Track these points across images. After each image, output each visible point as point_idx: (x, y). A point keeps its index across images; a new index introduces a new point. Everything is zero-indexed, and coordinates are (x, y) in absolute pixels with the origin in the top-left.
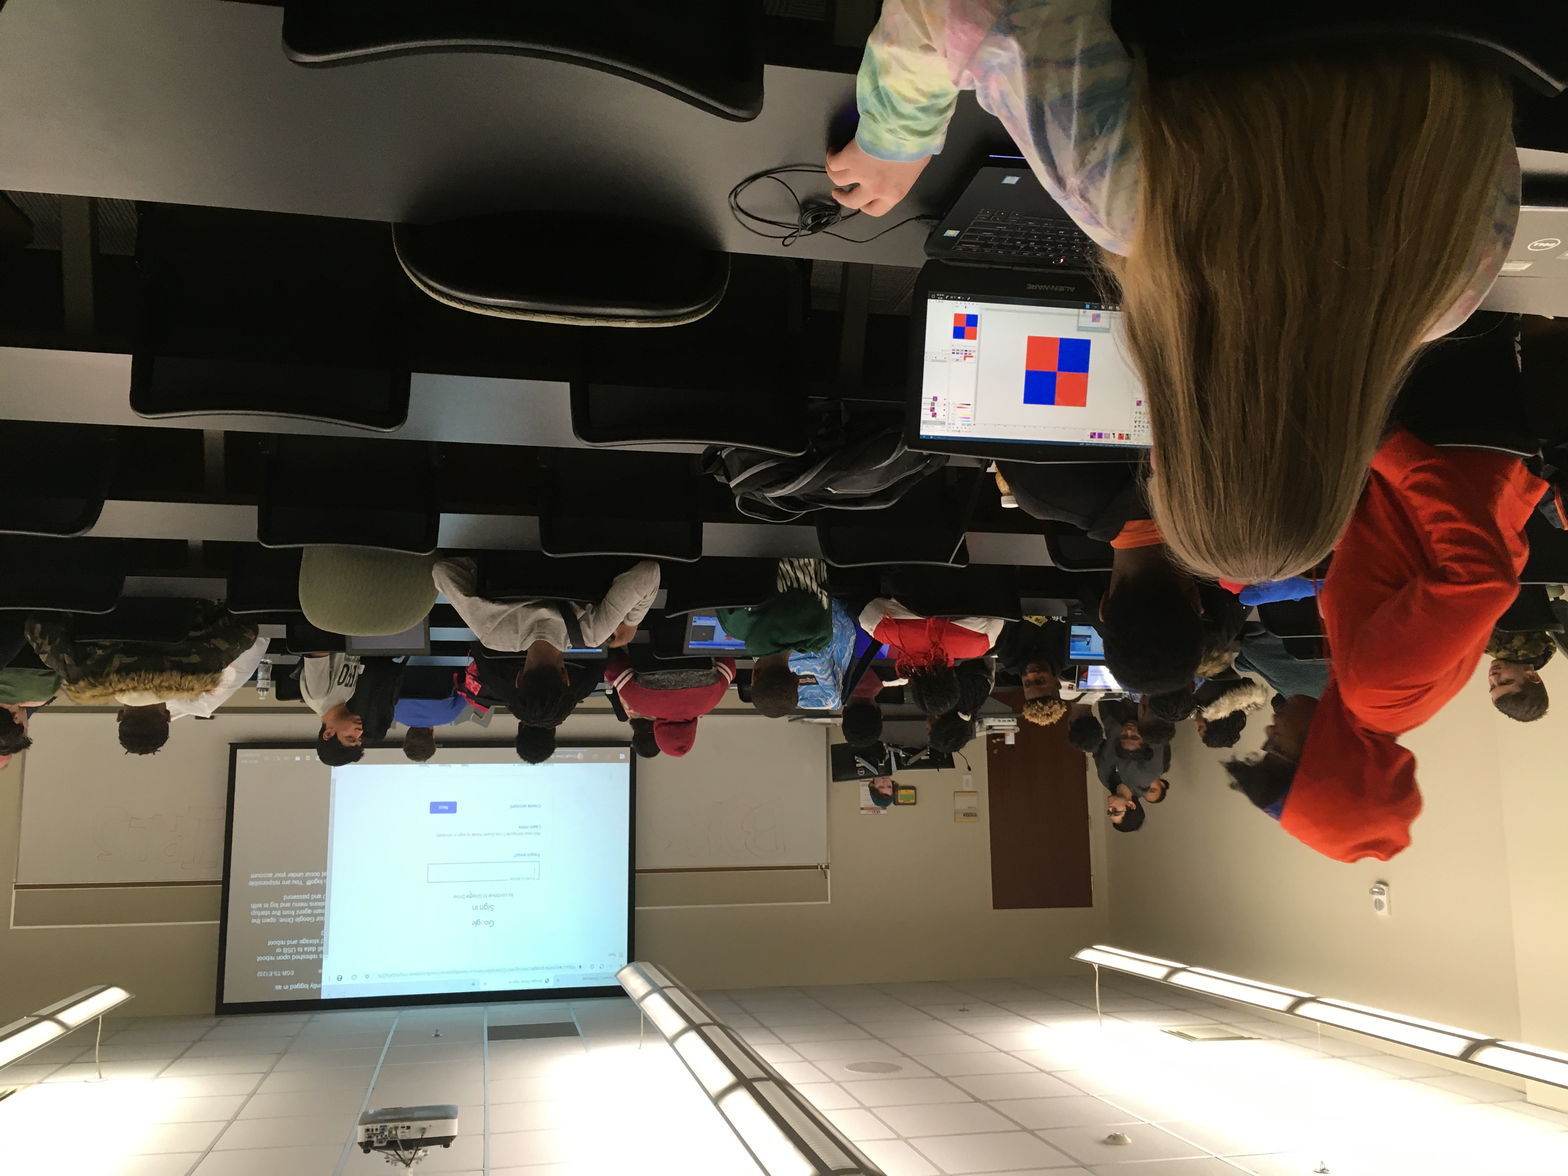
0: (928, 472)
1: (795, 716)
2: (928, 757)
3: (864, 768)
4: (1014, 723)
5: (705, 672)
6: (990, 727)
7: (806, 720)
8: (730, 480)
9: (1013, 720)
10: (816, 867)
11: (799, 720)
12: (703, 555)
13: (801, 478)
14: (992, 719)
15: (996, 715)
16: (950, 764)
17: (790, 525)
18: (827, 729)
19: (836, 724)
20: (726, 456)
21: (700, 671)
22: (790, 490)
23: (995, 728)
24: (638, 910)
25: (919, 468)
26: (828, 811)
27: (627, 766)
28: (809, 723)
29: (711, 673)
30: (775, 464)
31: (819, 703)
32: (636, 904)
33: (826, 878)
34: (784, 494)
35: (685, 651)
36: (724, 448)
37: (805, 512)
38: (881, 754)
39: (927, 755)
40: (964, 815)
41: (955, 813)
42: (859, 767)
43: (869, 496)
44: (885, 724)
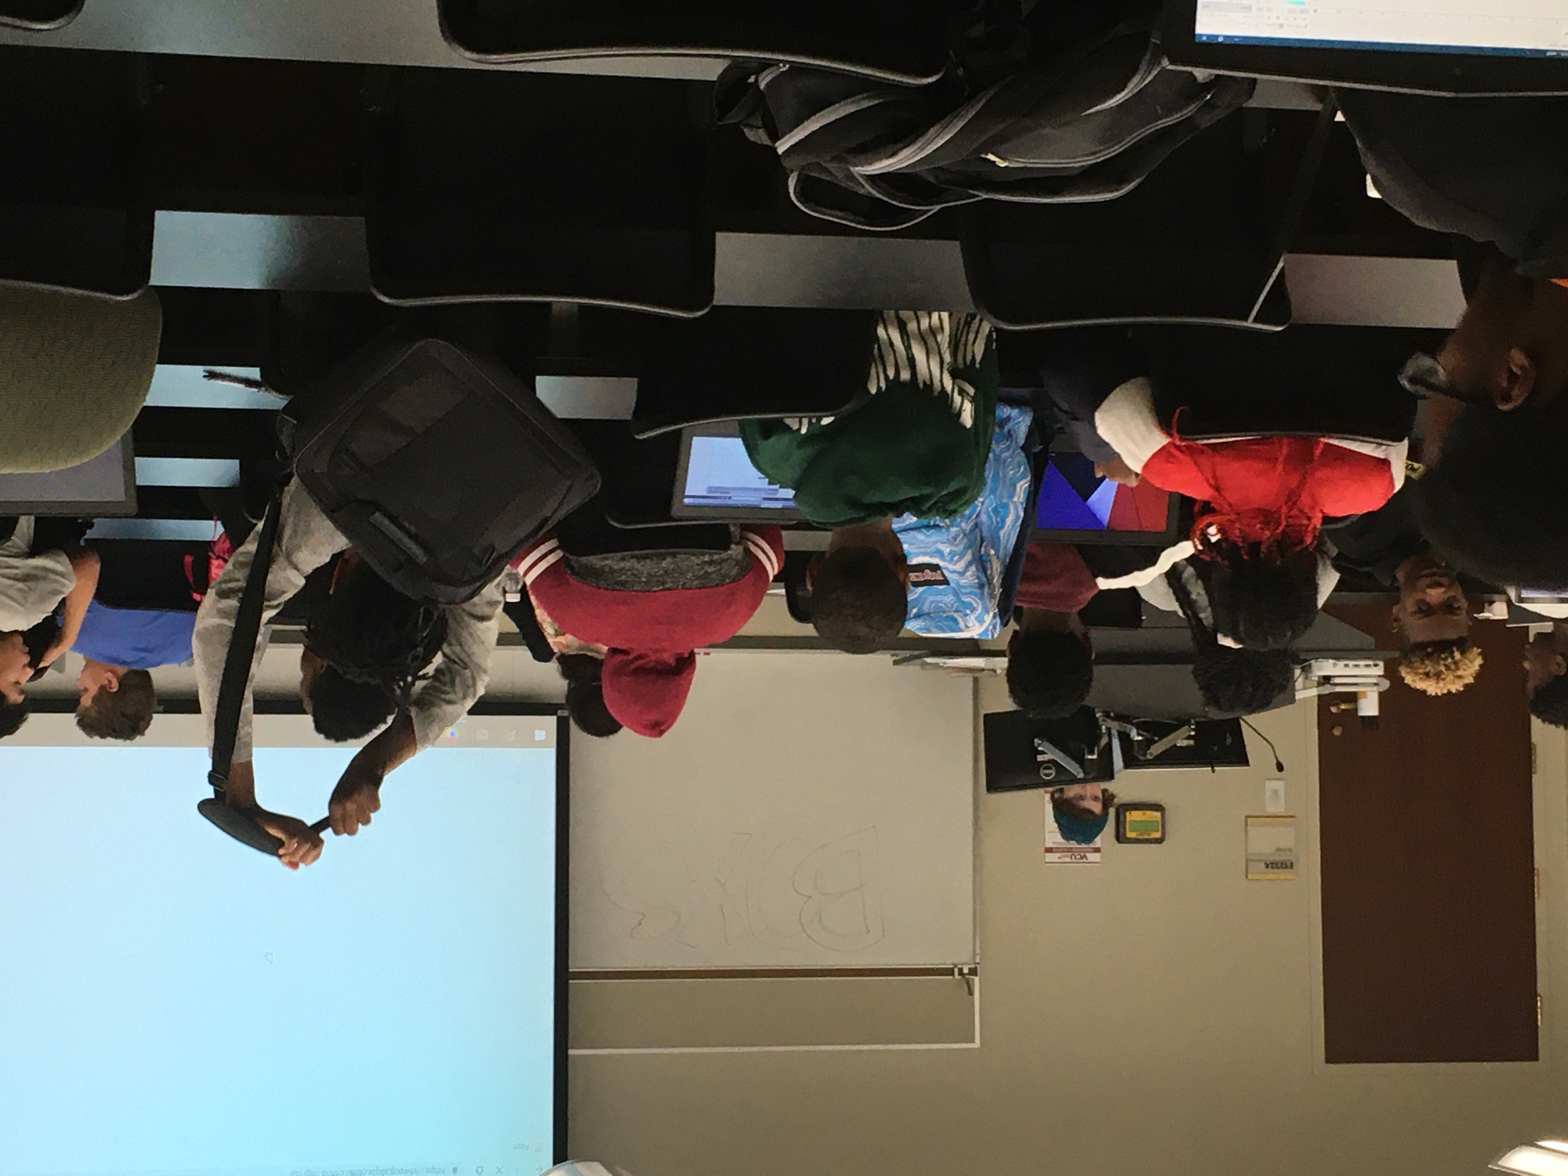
0: (1205, 122)
1: (907, 653)
2: (1191, 742)
3: (1053, 762)
4: (1380, 671)
5: (716, 557)
6: (1326, 679)
7: (929, 660)
8: (776, 137)
9: (1376, 665)
10: (950, 972)
11: (916, 661)
12: (715, 303)
13: (932, 131)
14: (1331, 661)
15: (1339, 654)
16: (1239, 757)
17: (902, 237)
18: (976, 680)
19: (994, 671)
20: (767, 85)
21: (704, 555)
22: (907, 158)
23: (1337, 680)
24: (575, 1056)
25: (1188, 111)
26: (975, 856)
27: (550, 755)
28: (937, 666)
29: (730, 558)
30: (876, 102)
31: (952, 623)
32: (570, 1045)
33: (971, 993)
34: (891, 169)
35: (675, 512)
36: (766, 65)
37: (938, 207)
38: (1092, 736)
39: (1189, 737)
40: (1267, 867)
41: (1247, 861)
42: (1043, 762)
43: (1076, 172)
44: (1100, 672)
